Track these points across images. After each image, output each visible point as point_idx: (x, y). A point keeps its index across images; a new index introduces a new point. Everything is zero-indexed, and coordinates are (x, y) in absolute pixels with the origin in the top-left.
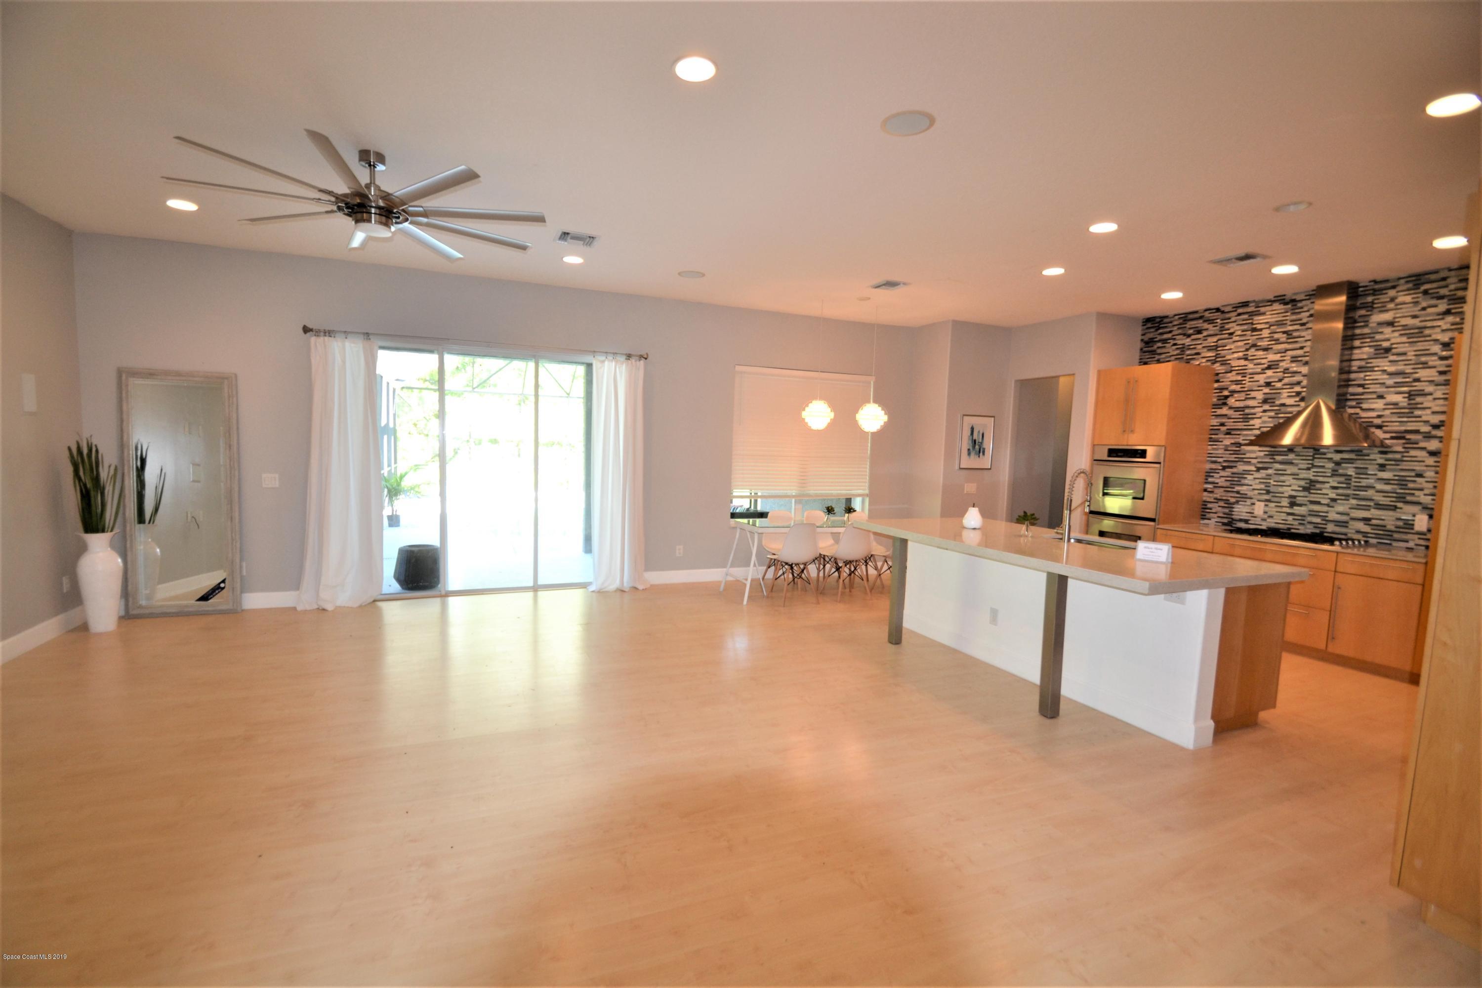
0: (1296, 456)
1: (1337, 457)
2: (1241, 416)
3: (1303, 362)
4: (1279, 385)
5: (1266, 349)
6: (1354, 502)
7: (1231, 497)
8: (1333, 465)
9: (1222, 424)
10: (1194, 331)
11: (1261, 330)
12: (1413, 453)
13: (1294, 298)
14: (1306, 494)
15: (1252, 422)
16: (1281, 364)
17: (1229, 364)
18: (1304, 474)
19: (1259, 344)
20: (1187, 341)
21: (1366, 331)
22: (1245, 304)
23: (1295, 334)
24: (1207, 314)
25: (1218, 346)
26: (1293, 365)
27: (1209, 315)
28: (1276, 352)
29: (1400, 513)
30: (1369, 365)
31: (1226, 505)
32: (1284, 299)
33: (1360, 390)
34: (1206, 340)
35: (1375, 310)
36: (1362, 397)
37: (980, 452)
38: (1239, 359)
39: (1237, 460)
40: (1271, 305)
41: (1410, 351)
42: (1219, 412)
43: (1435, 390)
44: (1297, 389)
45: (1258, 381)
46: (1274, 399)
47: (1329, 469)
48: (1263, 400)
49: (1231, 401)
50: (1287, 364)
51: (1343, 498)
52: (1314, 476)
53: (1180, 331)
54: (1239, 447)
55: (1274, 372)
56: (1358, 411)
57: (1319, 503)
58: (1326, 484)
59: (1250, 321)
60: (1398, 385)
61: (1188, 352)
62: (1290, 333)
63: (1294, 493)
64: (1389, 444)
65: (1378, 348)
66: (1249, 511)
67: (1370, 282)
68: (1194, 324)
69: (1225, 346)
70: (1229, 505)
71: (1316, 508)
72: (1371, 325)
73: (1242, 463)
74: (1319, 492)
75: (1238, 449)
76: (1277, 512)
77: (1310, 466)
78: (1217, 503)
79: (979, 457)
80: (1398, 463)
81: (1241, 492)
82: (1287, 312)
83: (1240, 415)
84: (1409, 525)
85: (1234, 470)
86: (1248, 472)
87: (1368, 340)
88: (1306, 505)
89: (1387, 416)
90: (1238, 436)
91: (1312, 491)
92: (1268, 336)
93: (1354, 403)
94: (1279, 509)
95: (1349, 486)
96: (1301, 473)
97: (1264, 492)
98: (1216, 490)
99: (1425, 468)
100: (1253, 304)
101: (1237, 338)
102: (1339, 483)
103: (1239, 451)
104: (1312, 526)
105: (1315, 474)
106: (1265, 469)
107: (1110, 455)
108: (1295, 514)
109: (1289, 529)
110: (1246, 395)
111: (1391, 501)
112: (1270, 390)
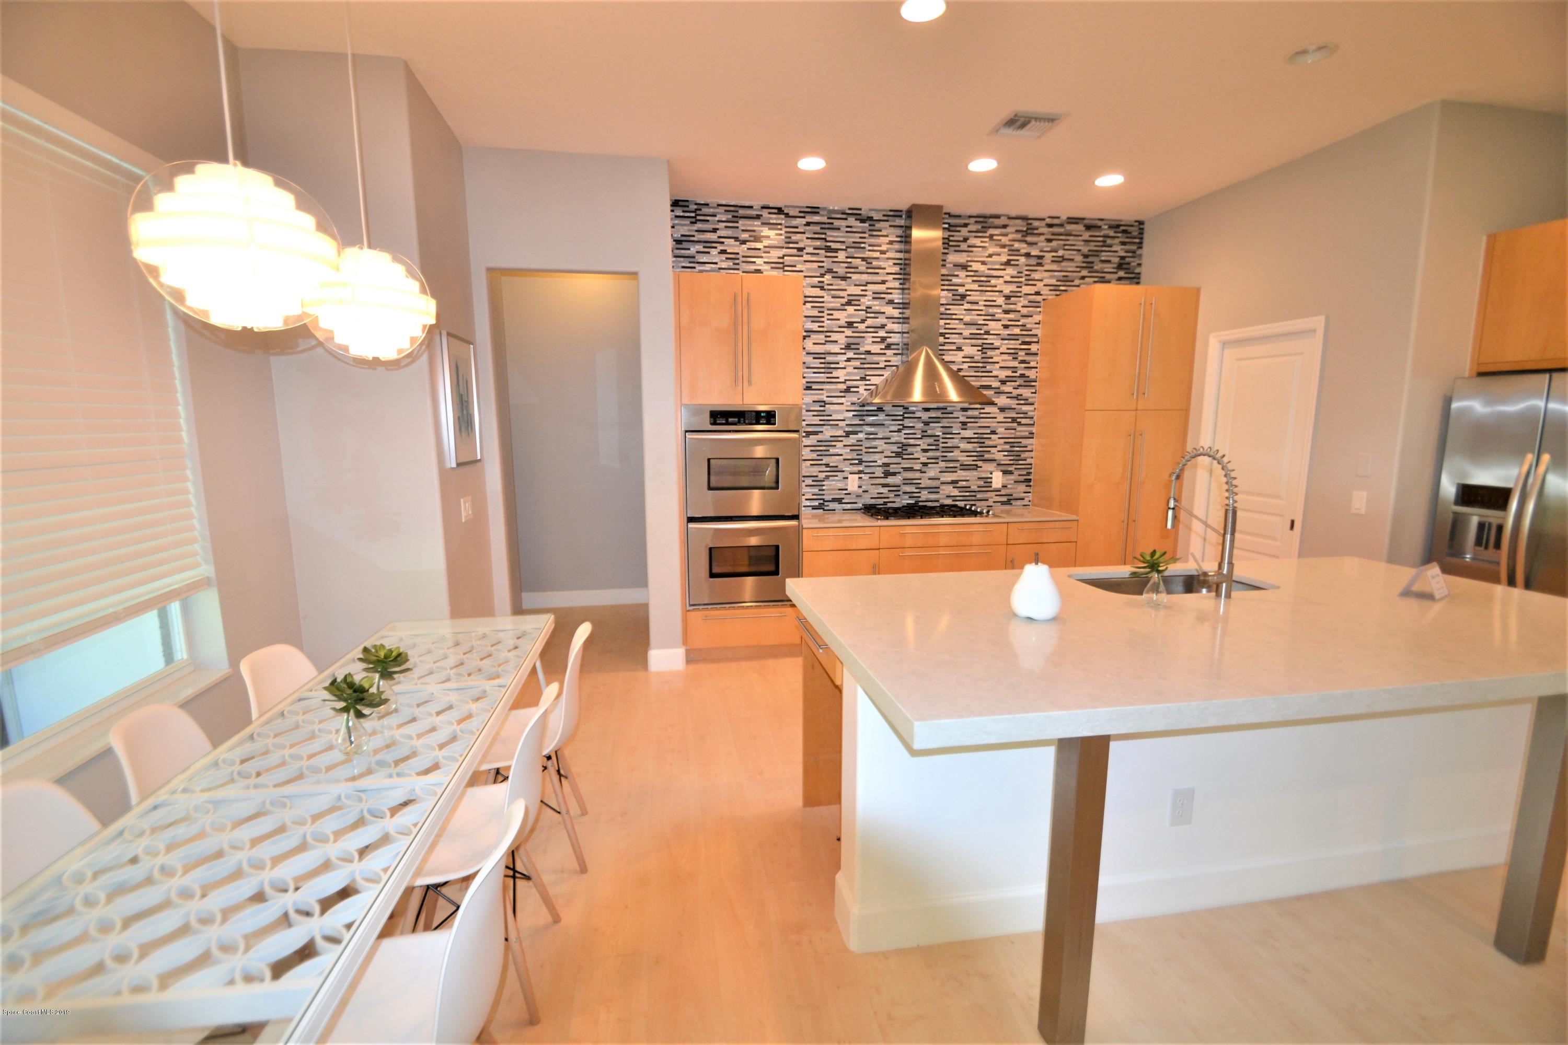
0: (887, 415)
1: (925, 416)
2: (823, 366)
3: (888, 301)
4: (862, 327)
5: (844, 278)
6: (943, 464)
7: (820, 472)
8: (922, 425)
10: (750, 236)
11: (836, 250)
12: (987, 409)
13: (871, 214)
14: (899, 460)
15: (835, 374)
16: (863, 300)
18: (896, 438)
19: (835, 270)
20: (741, 250)
22: (814, 210)
23: (875, 263)
24: (765, 213)
25: (785, 264)
26: (876, 302)
27: (771, 216)
28: (856, 283)
29: (980, 472)
30: (948, 312)
31: (815, 483)
32: (858, 214)
34: (768, 252)
36: (945, 347)
38: (811, 286)
39: (822, 423)
40: (845, 219)
41: (981, 301)
43: (1002, 344)
44: (882, 333)
45: (839, 320)
46: (858, 344)
47: (918, 429)
48: (846, 345)
50: (869, 300)
51: (933, 461)
52: (905, 438)
53: (729, 233)
54: (824, 406)
55: (855, 310)
57: (911, 469)
58: (917, 447)
59: (823, 236)
60: (972, 336)
61: (744, 267)
62: (869, 261)
63: (886, 460)
65: (955, 293)
66: (841, 487)
68: (751, 225)
69: (794, 266)
70: (818, 483)
71: (909, 475)
72: (948, 265)
73: (828, 427)
74: (911, 457)
75: (822, 409)
76: (871, 485)
77: (901, 427)
80: (976, 420)
81: (831, 465)
82: (865, 233)
84: (987, 481)
85: (820, 437)
86: (835, 439)
88: (900, 473)
90: (821, 392)
91: (905, 457)
92: (846, 260)
94: (874, 481)
95: (937, 447)
96: (893, 436)
97: (857, 462)
99: (997, 425)
100: (825, 213)
101: (806, 257)
102: (928, 445)
103: (824, 411)
104: (907, 497)
105: (906, 436)
106: (856, 433)
107: (714, 423)
108: (890, 485)
109: (885, 503)
110: (826, 337)
111: (973, 461)
112: (853, 332)
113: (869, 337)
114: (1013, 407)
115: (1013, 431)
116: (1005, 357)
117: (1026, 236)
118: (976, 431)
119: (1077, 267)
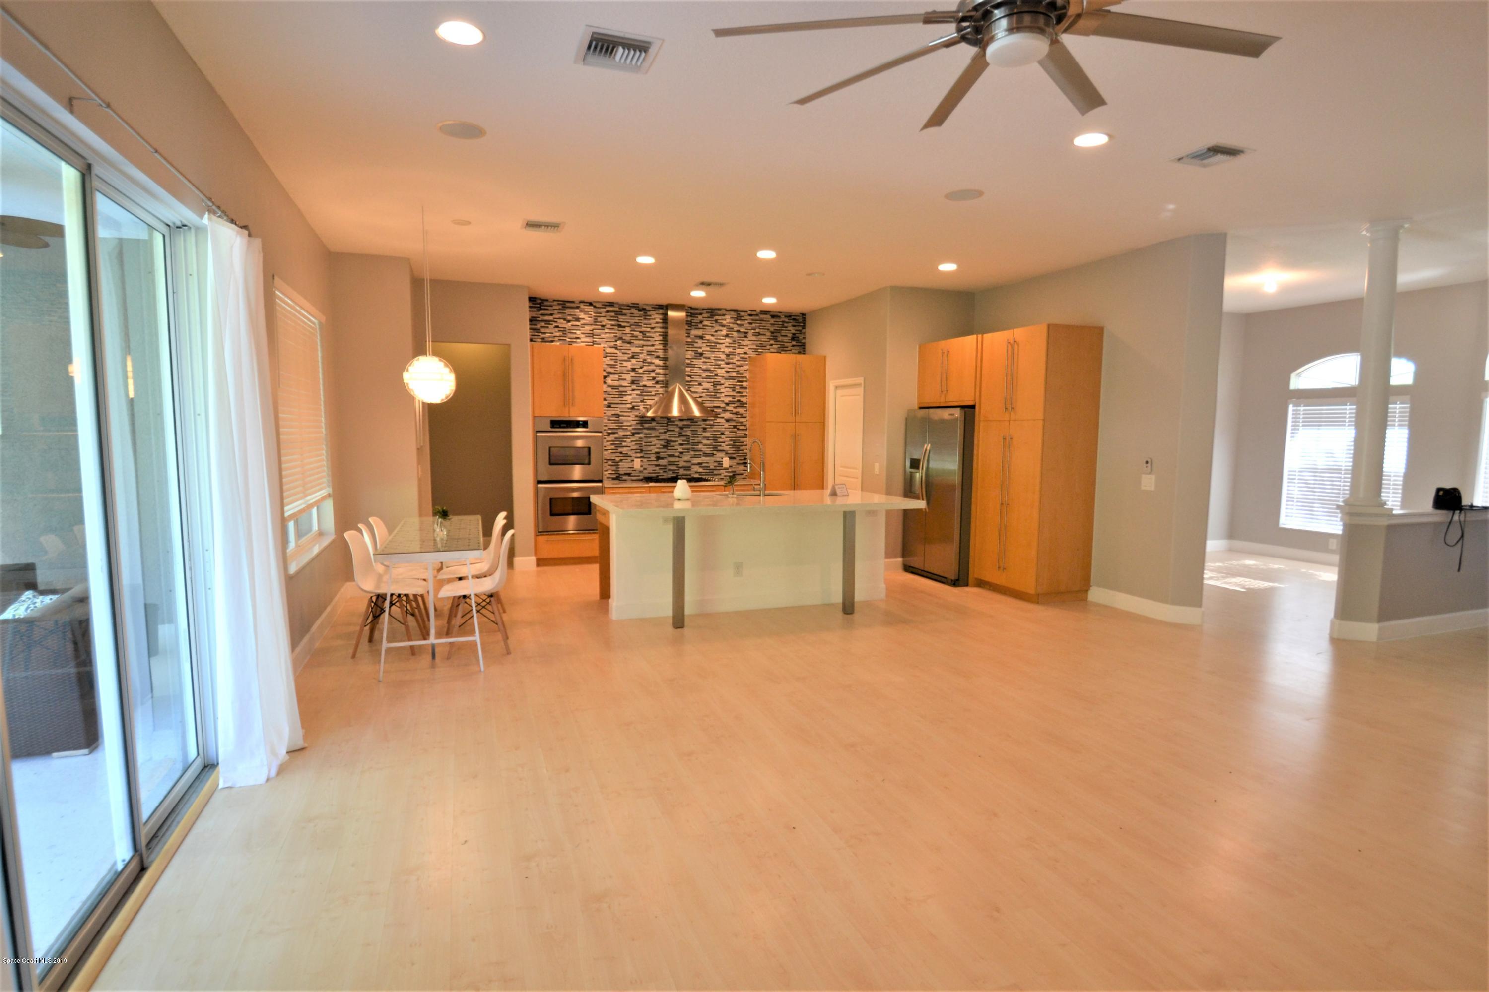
0: (657, 423)
1: (681, 424)
2: (617, 393)
3: (654, 356)
4: (641, 371)
5: (629, 343)
6: (692, 453)
7: (617, 457)
8: (679, 429)
9: (605, 399)
10: (573, 318)
11: (624, 327)
12: (719, 420)
13: (645, 307)
14: (665, 450)
15: (625, 398)
16: (641, 355)
18: (663, 437)
19: (624, 338)
20: (568, 326)
21: (689, 340)
22: (611, 304)
23: (648, 334)
24: (582, 305)
25: (594, 334)
26: (648, 357)
27: (586, 307)
28: (637, 346)
29: (715, 457)
30: (692, 363)
31: (613, 464)
32: (638, 307)
33: (689, 379)
34: (584, 327)
35: (693, 327)
36: (691, 384)
38: (610, 347)
39: (617, 427)
40: (630, 309)
41: (712, 357)
43: (725, 382)
44: (653, 375)
45: (626, 367)
46: (638, 381)
47: (676, 432)
49: (609, 381)
50: (645, 356)
51: (686, 451)
53: (560, 316)
54: (618, 417)
55: (637, 361)
57: (673, 456)
58: (676, 442)
59: (616, 319)
60: (708, 377)
61: (570, 336)
62: (645, 333)
63: (657, 450)
65: (696, 352)
66: (630, 467)
67: (695, 308)
68: (572, 312)
70: (616, 464)
71: (672, 459)
72: (691, 336)
73: (621, 430)
74: (673, 448)
75: (617, 419)
77: (666, 430)
78: (607, 463)
80: (712, 427)
81: (623, 453)
82: (641, 317)
84: (720, 463)
85: (616, 436)
86: (626, 437)
88: (666, 458)
90: (616, 409)
92: (630, 332)
94: (650, 463)
95: (689, 443)
96: (662, 436)
97: (639, 451)
100: (618, 305)
101: (606, 331)
102: (683, 441)
103: (619, 420)
104: (671, 472)
105: (669, 436)
106: (638, 433)
107: (552, 427)
108: (660, 465)
109: (658, 476)
110: (619, 376)
111: (711, 451)
112: (636, 374)
113: (645, 377)
114: (734, 419)
115: (734, 433)
116: (728, 389)
117: (736, 321)
118: (712, 433)
119: (768, 339)
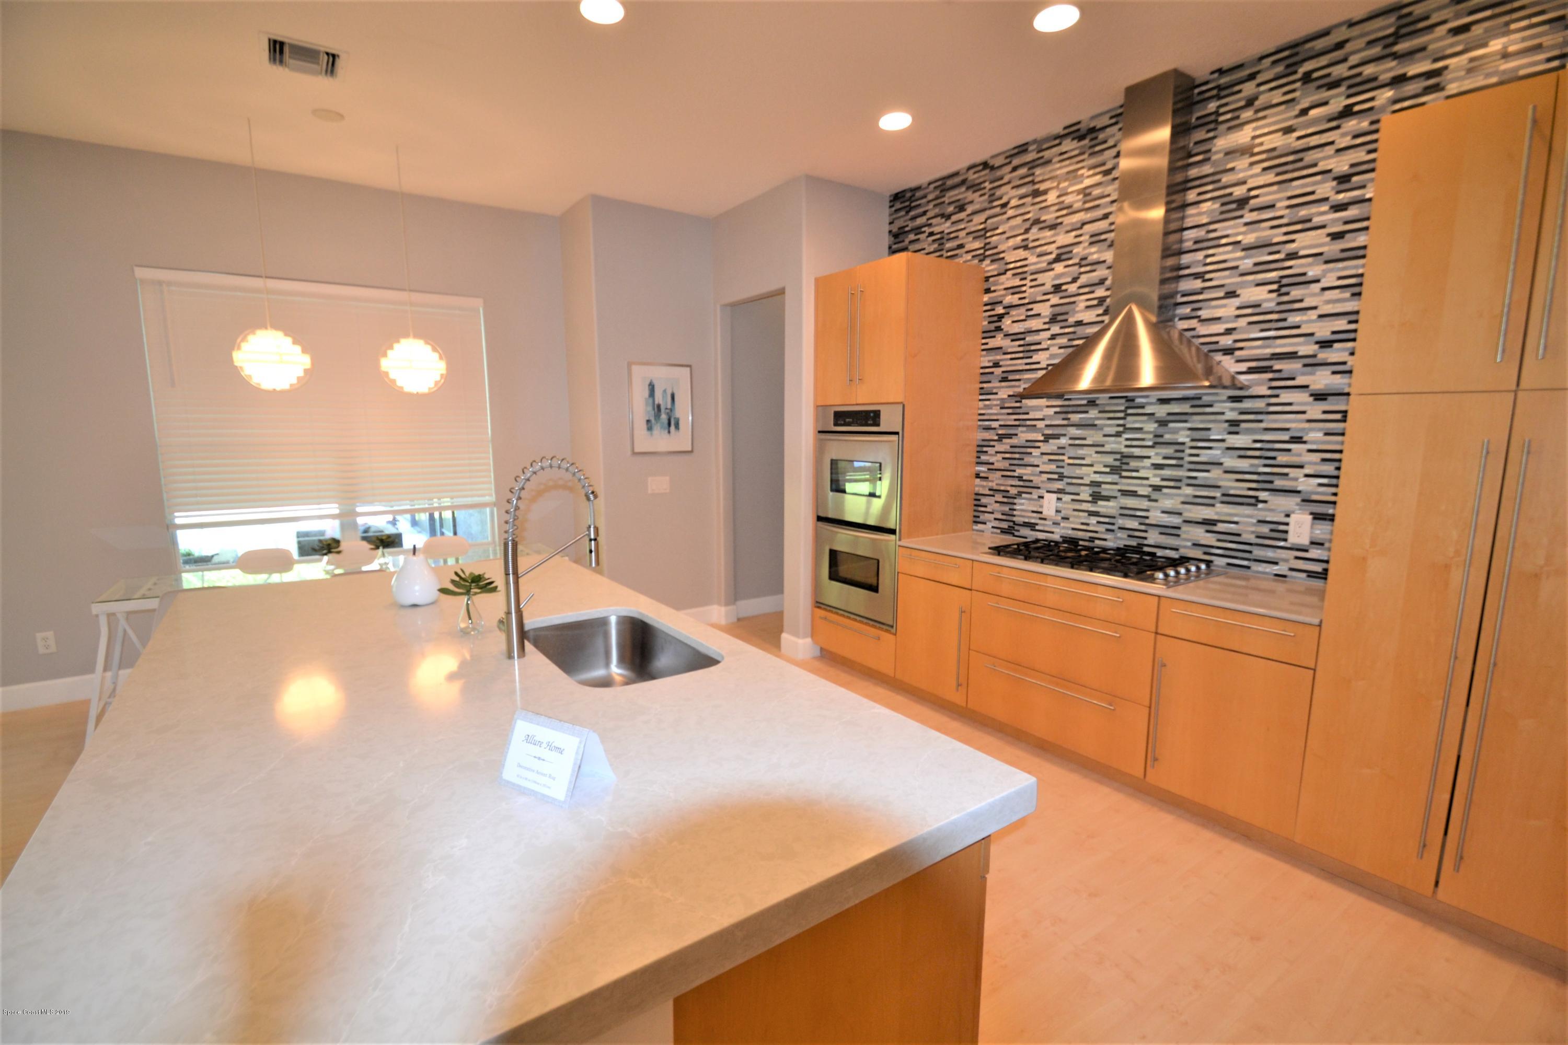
0: (1100, 412)
1: (1161, 411)
2: (1021, 349)
3: (1108, 242)
4: (1072, 288)
5: (1053, 227)
6: (1189, 491)
7: (1012, 486)
8: (1156, 425)
9: (996, 365)
10: (955, 208)
12: (1285, 397)
13: (1092, 125)
14: (1115, 478)
15: (1036, 358)
16: (1076, 250)
17: (1003, 258)
18: (1112, 444)
19: (1043, 218)
20: (946, 227)
21: (1207, 169)
22: (1021, 149)
23: (1096, 192)
25: (988, 229)
26: (1093, 249)
27: (976, 176)
28: (1069, 228)
29: (1265, 510)
30: (1211, 235)
31: (1005, 500)
32: (1078, 130)
33: (1198, 284)
34: (971, 221)
35: (1223, 127)
36: (1201, 297)
37: (669, 424)
38: (1016, 248)
39: (1017, 423)
40: (1060, 144)
41: (1280, 200)
42: (993, 343)
43: (1325, 272)
44: (1100, 292)
45: (1043, 285)
46: (1066, 313)
47: (1149, 432)
48: (1051, 317)
49: (1006, 323)
50: (1085, 248)
51: (1172, 484)
52: (1127, 446)
53: (937, 211)
54: (1020, 401)
56: (1193, 323)
57: (1134, 494)
58: (1146, 460)
59: (1030, 179)
60: (1259, 267)
61: (949, 245)
62: (1088, 191)
63: (1098, 478)
64: (1246, 383)
65: (1226, 201)
66: (1035, 509)
67: (1213, 73)
68: (956, 195)
69: (997, 228)
70: (1009, 500)
71: (1130, 502)
72: (1214, 158)
73: (1024, 429)
74: (1134, 474)
75: (1018, 405)
76: (1075, 510)
77: (1121, 429)
78: (993, 496)
79: (669, 432)
80: (1259, 417)
81: (1025, 478)
82: (1082, 153)
83: (1020, 346)
84: (1279, 531)
85: (1014, 441)
86: (1032, 444)
87: (1210, 187)
88: (1115, 497)
89: (1243, 330)
90: (1017, 383)
91: (1124, 474)
92: (1057, 201)
93: (1186, 310)
94: (1078, 506)
95: (1180, 462)
96: (1107, 442)
97: (1056, 476)
98: (991, 476)
99: (1307, 425)
100: (1033, 147)
102: (1165, 458)
103: (1020, 407)
104: (1124, 534)
105: (1129, 443)
106: (1057, 437)
107: (836, 424)
108: (1101, 514)
109: (1092, 540)
110: (1028, 310)
111: (1250, 489)
112: (1061, 298)
113: (1082, 301)
116: (1335, 294)
117: (1395, 44)
118: (1257, 437)
